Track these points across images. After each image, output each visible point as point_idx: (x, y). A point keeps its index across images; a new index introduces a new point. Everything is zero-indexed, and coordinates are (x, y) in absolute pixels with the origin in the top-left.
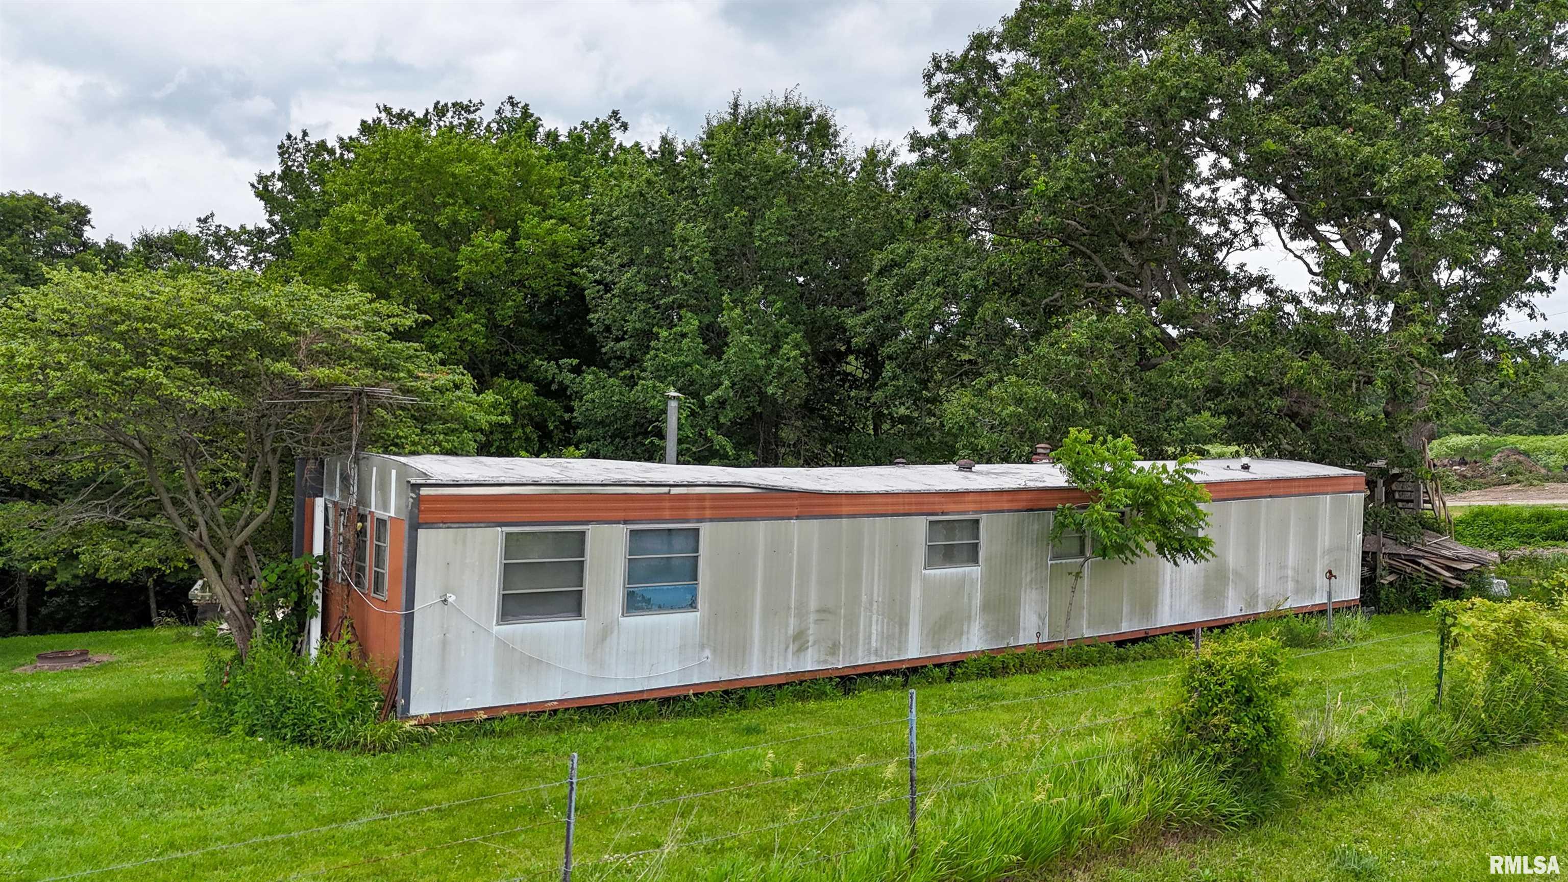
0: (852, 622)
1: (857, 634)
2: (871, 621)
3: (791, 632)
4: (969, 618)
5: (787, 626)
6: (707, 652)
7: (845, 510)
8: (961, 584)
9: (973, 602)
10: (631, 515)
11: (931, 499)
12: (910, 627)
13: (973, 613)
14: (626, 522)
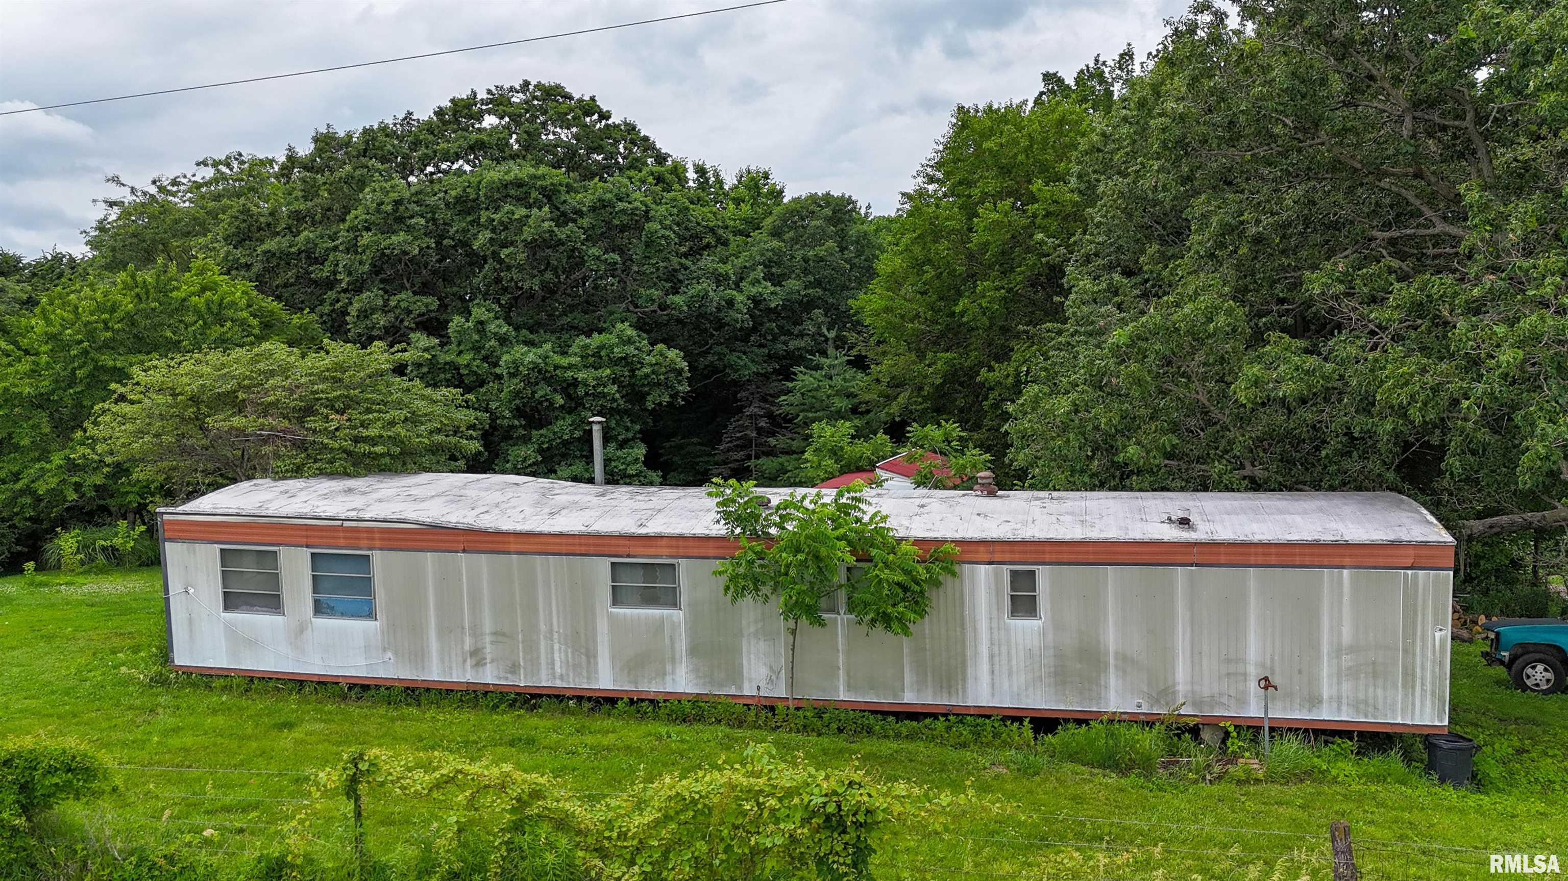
0: (531, 647)
1: (538, 657)
2: (552, 649)
3: (467, 647)
4: (673, 660)
5: (463, 642)
6: (389, 654)
7: (513, 547)
8: (659, 627)
9: (677, 646)
10: (311, 541)
11: (613, 542)
12: (600, 660)
13: (677, 656)
14: (307, 546)
